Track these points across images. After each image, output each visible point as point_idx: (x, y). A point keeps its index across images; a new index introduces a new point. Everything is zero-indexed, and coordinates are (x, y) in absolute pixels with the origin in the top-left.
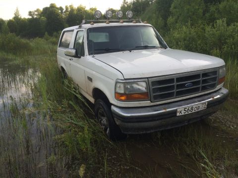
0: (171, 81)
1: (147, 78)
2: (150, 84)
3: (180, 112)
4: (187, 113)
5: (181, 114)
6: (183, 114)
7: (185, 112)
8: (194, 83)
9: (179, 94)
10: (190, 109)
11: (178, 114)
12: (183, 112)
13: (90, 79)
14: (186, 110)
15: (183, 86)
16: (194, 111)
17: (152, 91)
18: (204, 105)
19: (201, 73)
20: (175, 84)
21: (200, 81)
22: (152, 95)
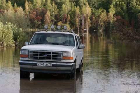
0: (38, 52)
1: (28, 50)
2: (29, 52)
8: (48, 56)
9: (40, 58)
11: (37, 65)
12: (39, 64)
14: (41, 64)
15: (43, 55)
16: (44, 66)
17: (29, 55)
18: (50, 64)
19: (52, 52)
20: (39, 54)
21: (51, 55)
22: (29, 56)
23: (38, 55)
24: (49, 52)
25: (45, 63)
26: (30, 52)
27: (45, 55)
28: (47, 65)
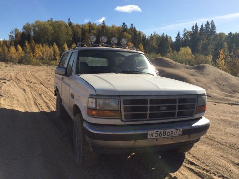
0: (145, 102)
1: (120, 96)
2: (122, 103)
3: (152, 135)
4: (159, 137)
5: (152, 137)
6: (154, 137)
7: (157, 135)
8: (170, 108)
9: (152, 116)
10: (163, 133)
11: (149, 137)
12: (154, 135)
13: (72, 96)
14: (159, 133)
15: (158, 109)
16: (166, 136)
17: (123, 109)
18: (178, 130)
19: (177, 98)
20: (149, 105)
21: (175, 106)
22: (123, 113)
23: (145, 109)
24: (173, 98)
25: (167, 131)
26: (124, 101)
27: (164, 108)
28: (172, 133)
